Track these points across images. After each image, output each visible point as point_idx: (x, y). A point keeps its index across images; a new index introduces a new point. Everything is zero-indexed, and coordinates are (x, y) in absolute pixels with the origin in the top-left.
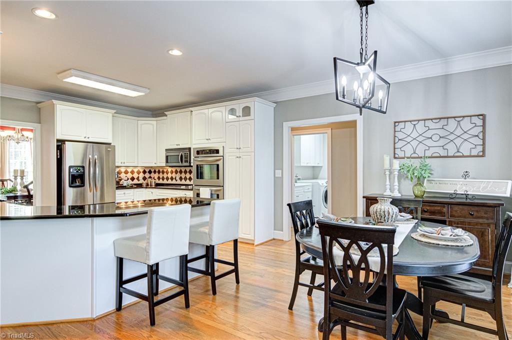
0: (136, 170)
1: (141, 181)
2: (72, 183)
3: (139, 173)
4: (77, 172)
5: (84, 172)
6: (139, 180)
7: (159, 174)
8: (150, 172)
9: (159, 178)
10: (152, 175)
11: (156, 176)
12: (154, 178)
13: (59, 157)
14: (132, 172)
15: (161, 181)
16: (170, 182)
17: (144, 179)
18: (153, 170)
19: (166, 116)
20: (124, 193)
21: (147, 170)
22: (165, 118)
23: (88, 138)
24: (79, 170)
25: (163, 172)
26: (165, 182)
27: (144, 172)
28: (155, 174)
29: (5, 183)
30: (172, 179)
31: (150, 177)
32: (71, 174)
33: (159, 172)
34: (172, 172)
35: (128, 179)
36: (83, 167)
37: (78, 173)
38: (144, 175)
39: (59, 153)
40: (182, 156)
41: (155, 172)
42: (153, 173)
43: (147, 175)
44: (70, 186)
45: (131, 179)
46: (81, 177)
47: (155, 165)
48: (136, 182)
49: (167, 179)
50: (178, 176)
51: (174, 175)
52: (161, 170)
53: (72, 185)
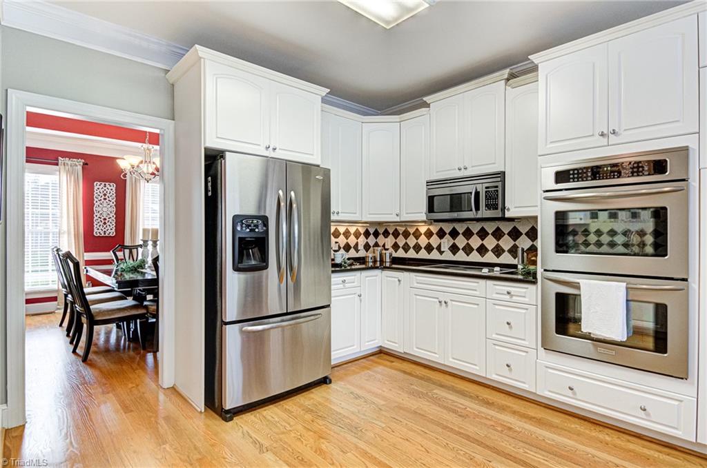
0: (352, 230)
1: (362, 253)
2: (241, 261)
3: (357, 235)
4: (252, 230)
5: (267, 232)
6: (357, 251)
7: (396, 238)
8: (376, 234)
9: (396, 247)
10: (381, 240)
11: (390, 241)
12: (384, 246)
13: (210, 194)
14: (347, 234)
15: (401, 254)
16: (423, 254)
17: (367, 247)
18: (381, 231)
19: (427, 105)
20: (344, 282)
21: (372, 231)
22: (424, 110)
23: (275, 149)
24: (257, 226)
25: (406, 234)
26: (412, 254)
27: (367, 234)
28: (386, 237)
29: (134, 251)
30: (429, 248)
31: (376, 245)
32: (238, 236)
33: (396, 234)
34: (429, 234)
35: (340, 248)
36: (265, 220)
37: (253, 235)
38: (366, 241)
39: (210, 184)
40: (477, 194)
41: (386, 234)
42: (381, 237)
43: (371, 240)
44: (236, 269)
45: (344, 248)
46: (260, 243)
47: (398, 219)
48: (352, 253)
49: (417, 248)
50: (446, 242)
51: (435, 241)
52: (401, 230)
53: (240, 266)
